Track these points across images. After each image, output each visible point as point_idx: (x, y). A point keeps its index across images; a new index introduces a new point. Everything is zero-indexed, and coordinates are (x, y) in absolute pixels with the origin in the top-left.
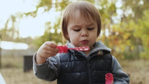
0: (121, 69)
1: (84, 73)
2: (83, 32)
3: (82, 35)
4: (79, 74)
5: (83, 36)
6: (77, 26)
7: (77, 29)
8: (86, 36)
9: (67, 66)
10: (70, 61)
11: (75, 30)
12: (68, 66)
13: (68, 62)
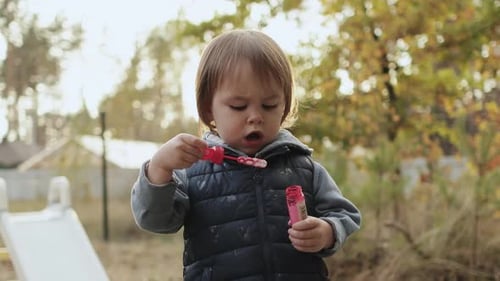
0: (335, 189)
1: (246, 194)
2: (252, 114)
3: (249, 120)
4: (233, 198)
5: (251, 122)
6: (238, 98)
7: (238, 104)
8: (260, 123)
9: (204, 183)
10: (212, 172)
11: (232, 107)
12: (207, 184)
13: (207, 176)
